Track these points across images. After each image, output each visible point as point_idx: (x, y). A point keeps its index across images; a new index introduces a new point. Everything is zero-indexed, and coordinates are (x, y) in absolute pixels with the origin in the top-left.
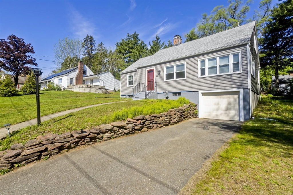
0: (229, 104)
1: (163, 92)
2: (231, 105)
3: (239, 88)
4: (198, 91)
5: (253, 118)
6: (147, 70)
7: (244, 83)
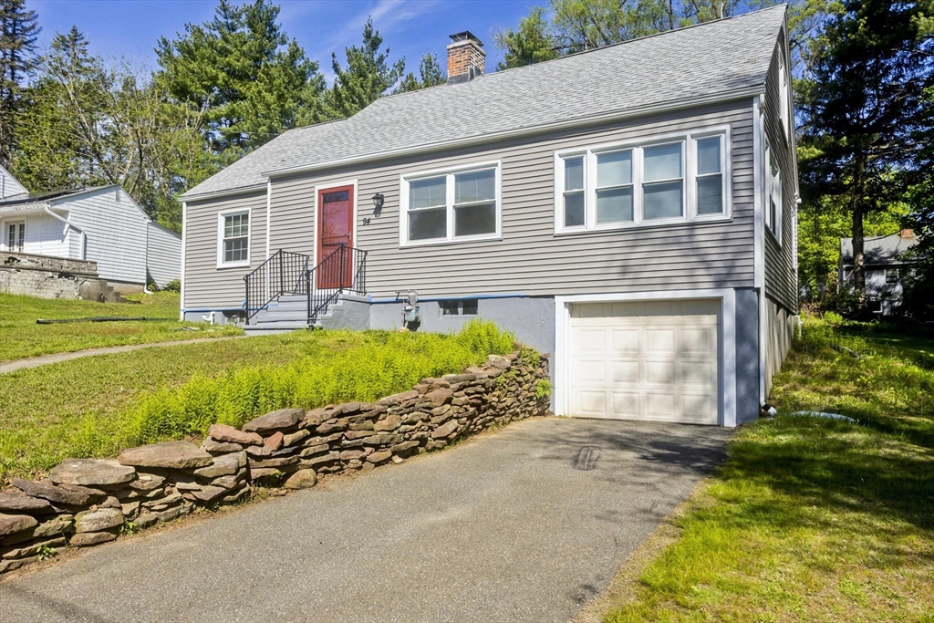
0: (683, 351)
1: (394, 299)
2: (689, 356)
3: (720, 283)
4: (553, 296)
5: (772, 410)
6: (318, 187)
7: (738, 263)
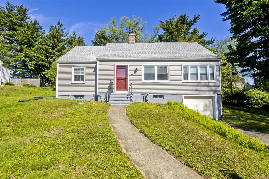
0: (206, 105)
1: (141, 94)
3: (214, 93)
4: (182, 95)
5: (223, 116)
6: (116, 65)
7: (217, 90)
